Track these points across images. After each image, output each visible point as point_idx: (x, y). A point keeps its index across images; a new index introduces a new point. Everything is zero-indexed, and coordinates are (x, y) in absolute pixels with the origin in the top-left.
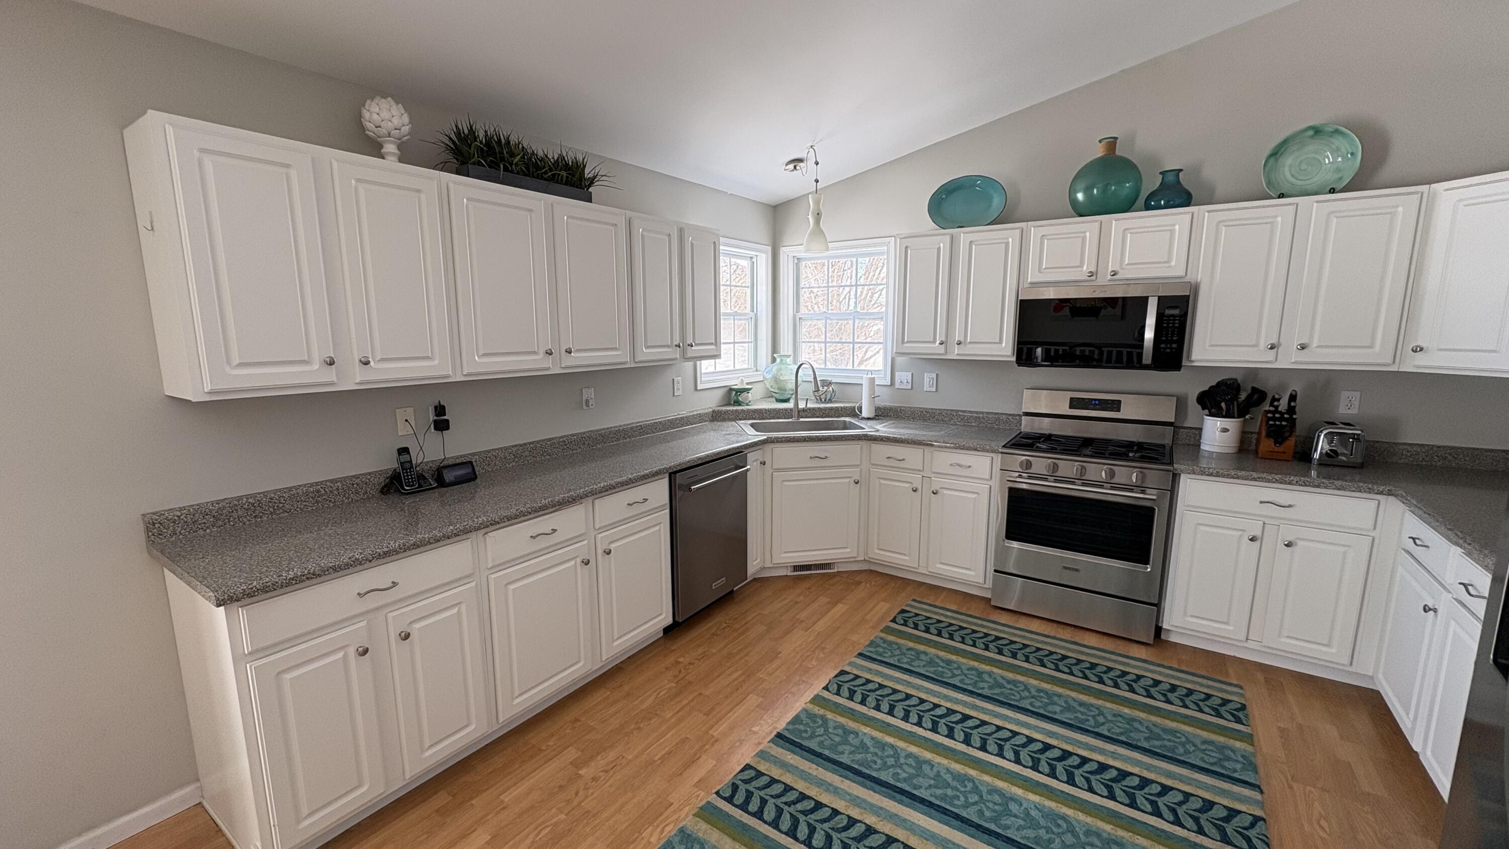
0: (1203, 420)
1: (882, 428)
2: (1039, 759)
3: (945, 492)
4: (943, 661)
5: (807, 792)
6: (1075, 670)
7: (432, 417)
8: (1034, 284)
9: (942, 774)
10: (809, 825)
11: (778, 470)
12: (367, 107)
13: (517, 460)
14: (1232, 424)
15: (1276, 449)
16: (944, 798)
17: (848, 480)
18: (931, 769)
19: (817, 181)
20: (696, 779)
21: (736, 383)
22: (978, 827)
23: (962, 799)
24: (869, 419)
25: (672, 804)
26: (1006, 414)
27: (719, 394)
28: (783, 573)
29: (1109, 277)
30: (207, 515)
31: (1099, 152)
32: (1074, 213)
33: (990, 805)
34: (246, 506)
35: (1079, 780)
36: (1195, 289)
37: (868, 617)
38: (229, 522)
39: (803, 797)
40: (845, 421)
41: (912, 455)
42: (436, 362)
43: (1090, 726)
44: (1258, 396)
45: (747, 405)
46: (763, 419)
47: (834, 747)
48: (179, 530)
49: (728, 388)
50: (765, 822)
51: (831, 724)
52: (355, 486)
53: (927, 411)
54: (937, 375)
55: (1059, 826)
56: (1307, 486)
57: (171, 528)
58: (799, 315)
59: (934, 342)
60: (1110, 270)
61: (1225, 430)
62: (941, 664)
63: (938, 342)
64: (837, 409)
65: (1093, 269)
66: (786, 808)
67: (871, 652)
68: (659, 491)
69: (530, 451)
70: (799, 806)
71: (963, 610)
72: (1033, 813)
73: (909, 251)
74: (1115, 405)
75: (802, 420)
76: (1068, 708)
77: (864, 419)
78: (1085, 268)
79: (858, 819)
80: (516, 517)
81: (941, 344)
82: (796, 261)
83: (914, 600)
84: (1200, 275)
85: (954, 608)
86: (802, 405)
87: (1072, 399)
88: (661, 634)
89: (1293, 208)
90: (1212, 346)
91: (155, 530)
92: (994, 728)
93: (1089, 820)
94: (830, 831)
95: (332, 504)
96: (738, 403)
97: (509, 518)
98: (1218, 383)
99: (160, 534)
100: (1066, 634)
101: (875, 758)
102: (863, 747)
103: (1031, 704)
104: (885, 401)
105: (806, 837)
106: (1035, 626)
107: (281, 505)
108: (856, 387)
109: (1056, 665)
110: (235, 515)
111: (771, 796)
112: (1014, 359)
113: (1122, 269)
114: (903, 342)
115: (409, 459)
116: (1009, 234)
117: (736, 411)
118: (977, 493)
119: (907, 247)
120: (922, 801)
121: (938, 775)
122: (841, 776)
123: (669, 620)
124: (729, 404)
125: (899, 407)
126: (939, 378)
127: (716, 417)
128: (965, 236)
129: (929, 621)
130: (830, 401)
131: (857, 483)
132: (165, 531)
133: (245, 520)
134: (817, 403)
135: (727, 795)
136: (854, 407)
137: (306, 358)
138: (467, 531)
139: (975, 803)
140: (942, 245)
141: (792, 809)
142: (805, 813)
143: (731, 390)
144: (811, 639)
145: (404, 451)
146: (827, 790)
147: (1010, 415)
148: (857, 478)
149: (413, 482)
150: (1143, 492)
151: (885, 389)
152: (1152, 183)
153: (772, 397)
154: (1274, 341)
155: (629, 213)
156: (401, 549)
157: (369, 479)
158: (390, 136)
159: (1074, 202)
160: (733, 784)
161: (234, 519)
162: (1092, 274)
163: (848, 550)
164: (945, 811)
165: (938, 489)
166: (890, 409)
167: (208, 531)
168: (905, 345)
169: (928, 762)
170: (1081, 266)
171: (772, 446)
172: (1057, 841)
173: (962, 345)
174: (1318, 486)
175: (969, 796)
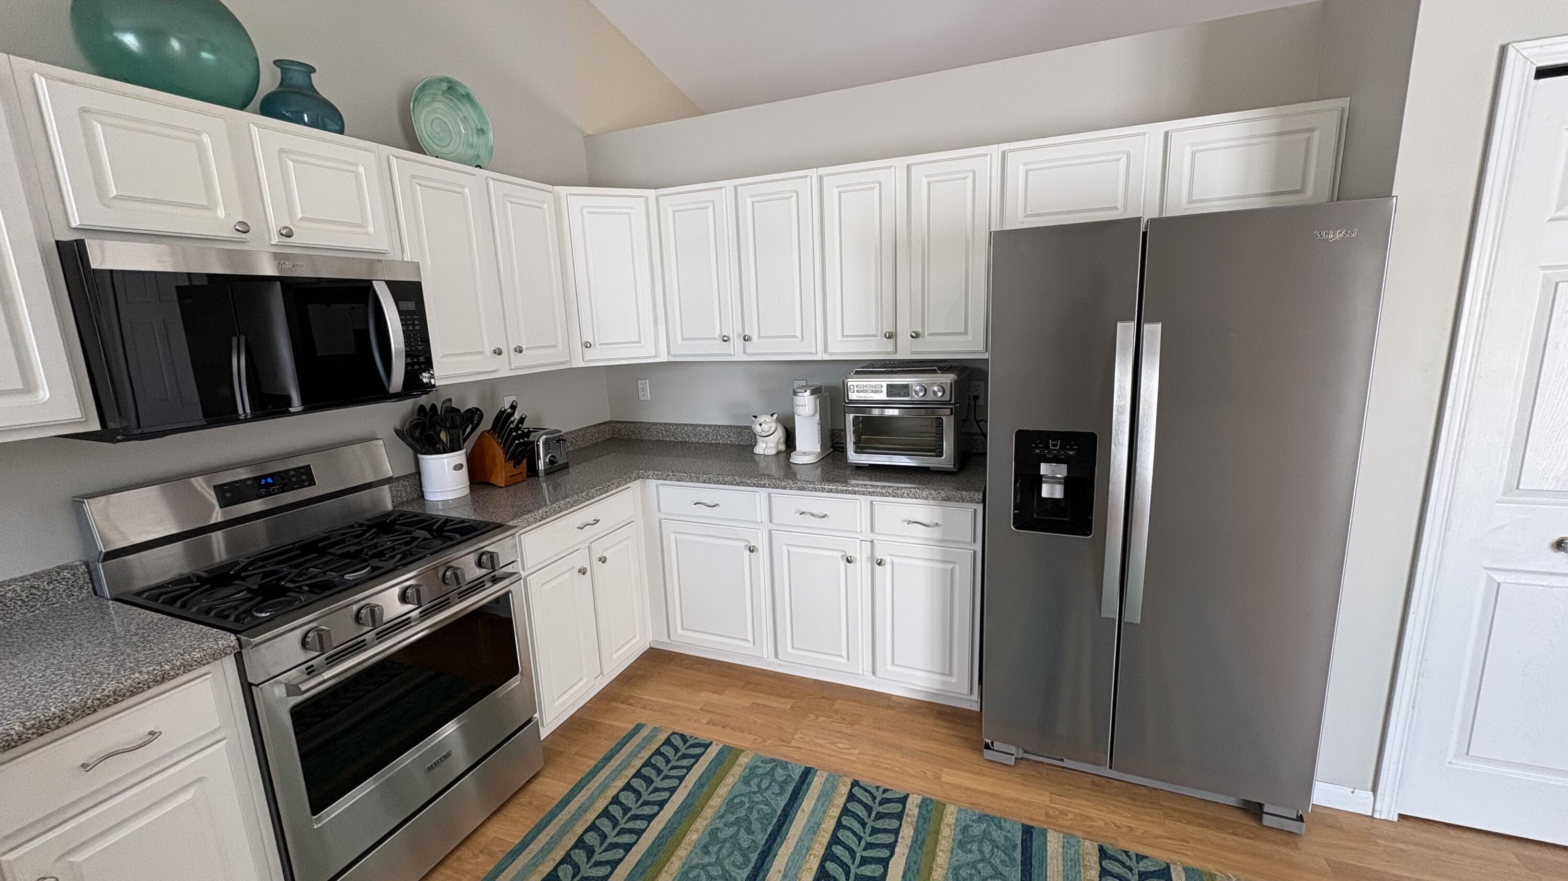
0: (419, 463)
15: (516, 471)
29: (276, 239)
60: (274, 226)
61: (458, 467)
65: (239, 217)
74: (304, 476)
78: (221, 213)
87: (227, 484)
90: (443, 356)
113: (298, 226)
162: (238, 227)
170: (213, 207)
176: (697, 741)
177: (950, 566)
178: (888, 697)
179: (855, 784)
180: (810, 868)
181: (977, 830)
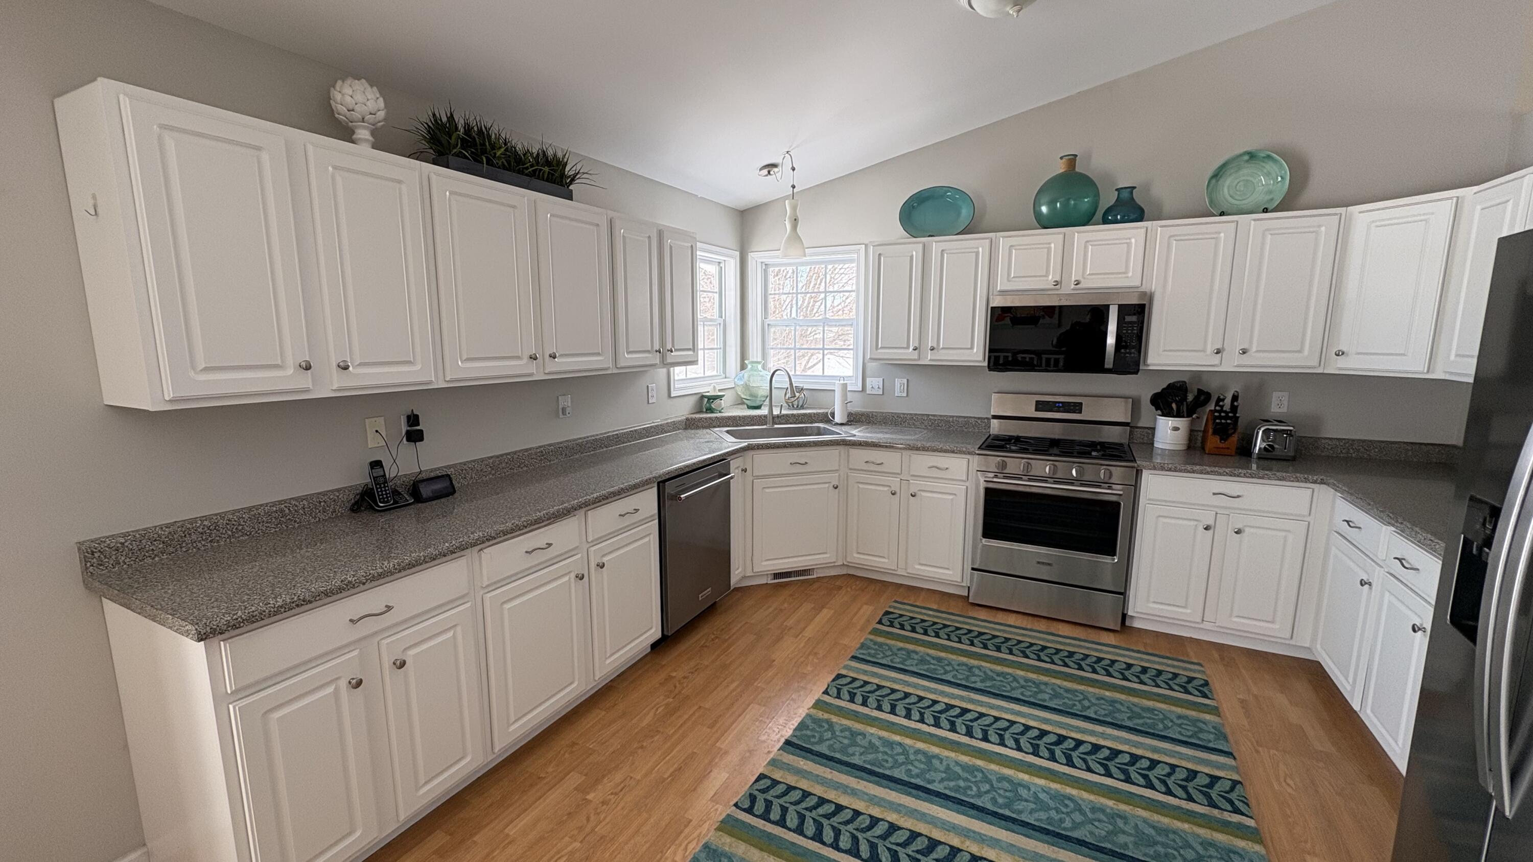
0: (1155, 420)
1: (858, 433)
2: (1038, 745)
3: (924, 494)
4: (933, 658)
5: (826, 796)
6: (1056, 658)
7: (404, 428)
8: (1003, 293)
9: (951, 766)
10: (833, 828)
11: (758, 477)
12: (338, 88)
13: (493, 472)
14: (1182, 423)
15: (1221, 445)
16: (957, 789)
17: (827, 485)
18: (941, 763)
19: (794, 187)
20: (712, 793)
21: (709, 390)
22: (995, 814)
23: (975, 789)
24: (842, 424)
25: (691, 821)
26: (975, 418)
27: (692, 401)
28: (763, 581)
29: (1073, 286)
30: (155, 540)
31: (1060, 168)
32: (1038, 226)
33: (1001, 792)
34: (200, 530)
35: (1077, 761)
36: (1151, 297)
37: (854, 620)
38: (181, 548)
39: (822, 801)
40: (819, 428)
41: (890, 459)
42: (418, 367)
43: (1077, 710)
44: (1203, 397)
45: (720, 412)
46: (737, 426)
47: (843, 750)
48: (123, 558)
49: (700, 395)
50: (790, 829)
51: (837, 728)
52: (322, 504)
53: (898, 415)
54: (908, 380)
55: (1066, 806)
56: (1253, 477)
57: (113, 557)
58: (767, 322)
59: (908, 347)
60: (1073, 279)
61: (1176, 429)
62: (932, 661)
63: (911, 349)
64: (810, 415)
65: (1058, 279)
66: (807, 814)
67: (863, 654)
68: (648, 501)
69: (507, 463)
70: (821, 811)
71: (943, 609)
72: (1042, 796)
73: (882, 258)
74: (1077, 408)
75: (776, 426)
76: (1056, 695)
77: (837, 424)
78: (1050, 277)
79: (880, 817)
80: (512, 531)
81: (915, 349)
82: (764, 267)
83: (896, 602)
84: (1153, 285)
85: (935, 607)
86: (776, 412)
87: (1037, 402)
88: (649, 650)
89: (1234, 225)
90: (1164, 351)
91: (95, 560)
92: (992, 719)
93: (1092, 797)
94: (855, 832)
95: (297, 525)
96: (710, 410)
97: (505, 533)
98: (1169, 385)
99: (101, 565)
100: (1042, 625)
101: (886, 757)
102: (872, 747)
103: (1022, 694)
104: (857, 407)
105: (832, 840)
106: (1012, 620)
107: (240, 528)
108: (829, 393)
109: (1039, 656)
110: (188, 539)
111: (791, 803)
112: (986, 364)
113: (1084, 278)
114: (877, 348)
115: (382, 473)
116: (978, 243)
117: (710, 418)
118: (955, 494)
119: (880, 255)
120: (938, 794)
121: (948, 768)
122: (856, 777)
123: (658, 635)
124: (701, 412)
125: (870, 412)
126: (910, 384)
127: (690, 425)
128: (936, 244)
129: (913, 621)
130: (802, 407)
131: (836, 488)
132: (107, 560)
133: (199, 545)
134: (789, 409)
135: (746, 806)
136: (827, 413)
137: (279, 362)
138: (462, 548)
139: (987, 792)
140: (914, 253)
141: (814, 814)
142: (828, 816)
143: (703, 397)
144: (802, 645)
145: (376, 464)
146: (845, 792)
147: (979, 418)
148: (836, 483)
149: (387, 497)
150: (1110, 488)
151: (857, 394)
152: (1108, 199)
153: (743, 403)
154: (1219, 346)
155: (611, 214)
156: (396, 569)
157: (338, 496)
158: (363, 122)
159: (1038, 215)
160: (751, 795)
161: (187, 544)
162: (1057, 283)
163: (828, 555)
164: (961, 802)
165: (916, 491)
166: (862, 414)
167: (157, 559)
168: (879, 351)
169: (936, 757)
170: (1047, 276)
171: (751, 453)
172: (1067, 819)
173: (935, 351)
174: (1262, 478)
175: (980, 785)
176: (1208, 693)
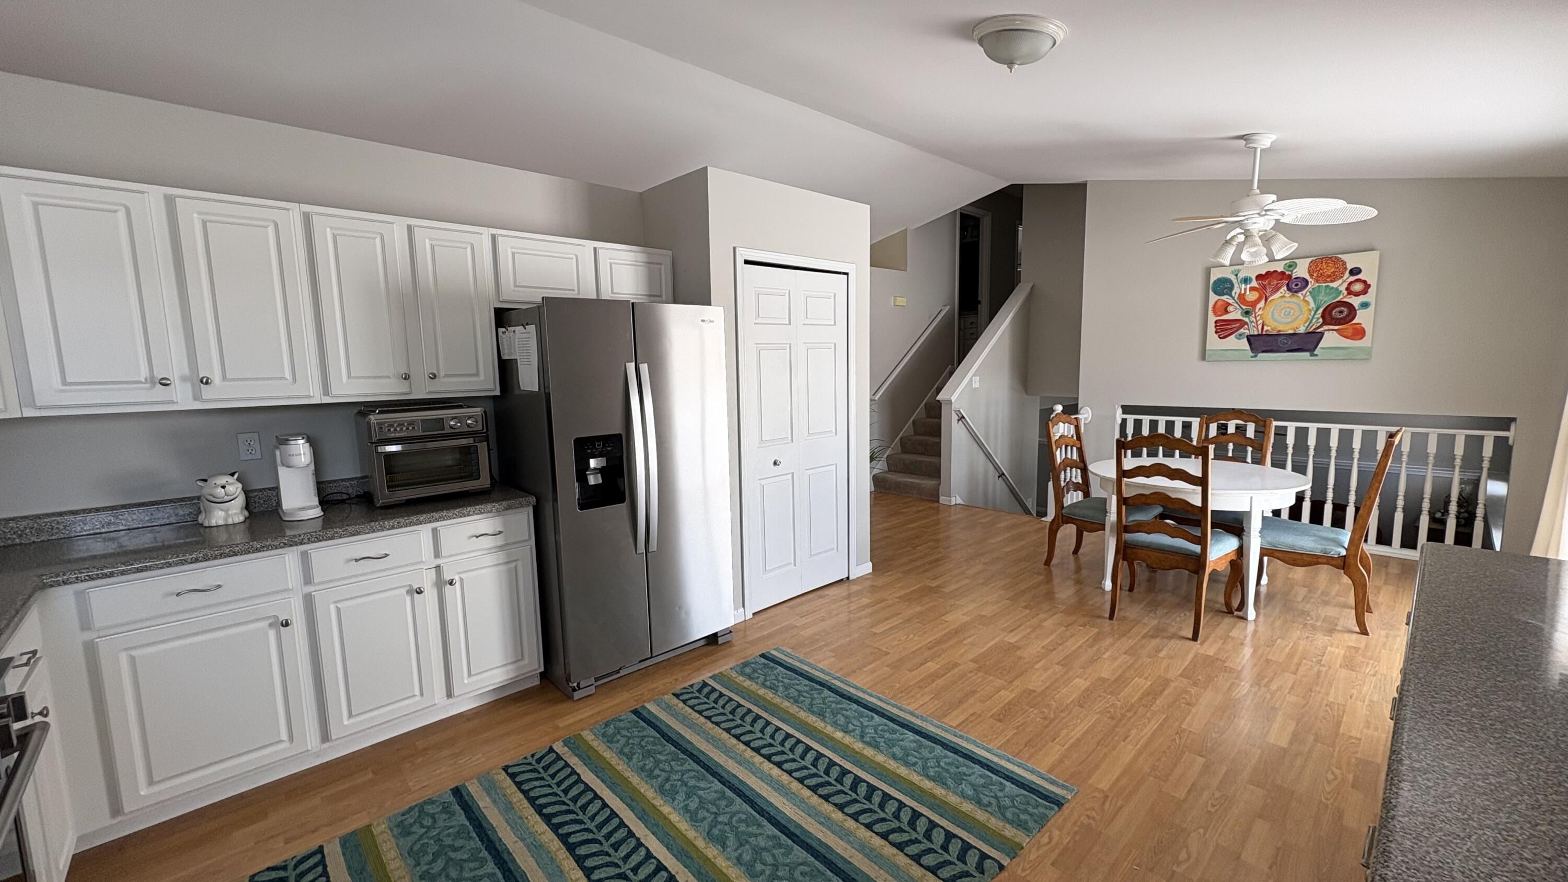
176: (298, 858)
177: (513, 565)
178: (461, 715)
179: (506, 769)
180: (536, 822)
181: (611, 730)
